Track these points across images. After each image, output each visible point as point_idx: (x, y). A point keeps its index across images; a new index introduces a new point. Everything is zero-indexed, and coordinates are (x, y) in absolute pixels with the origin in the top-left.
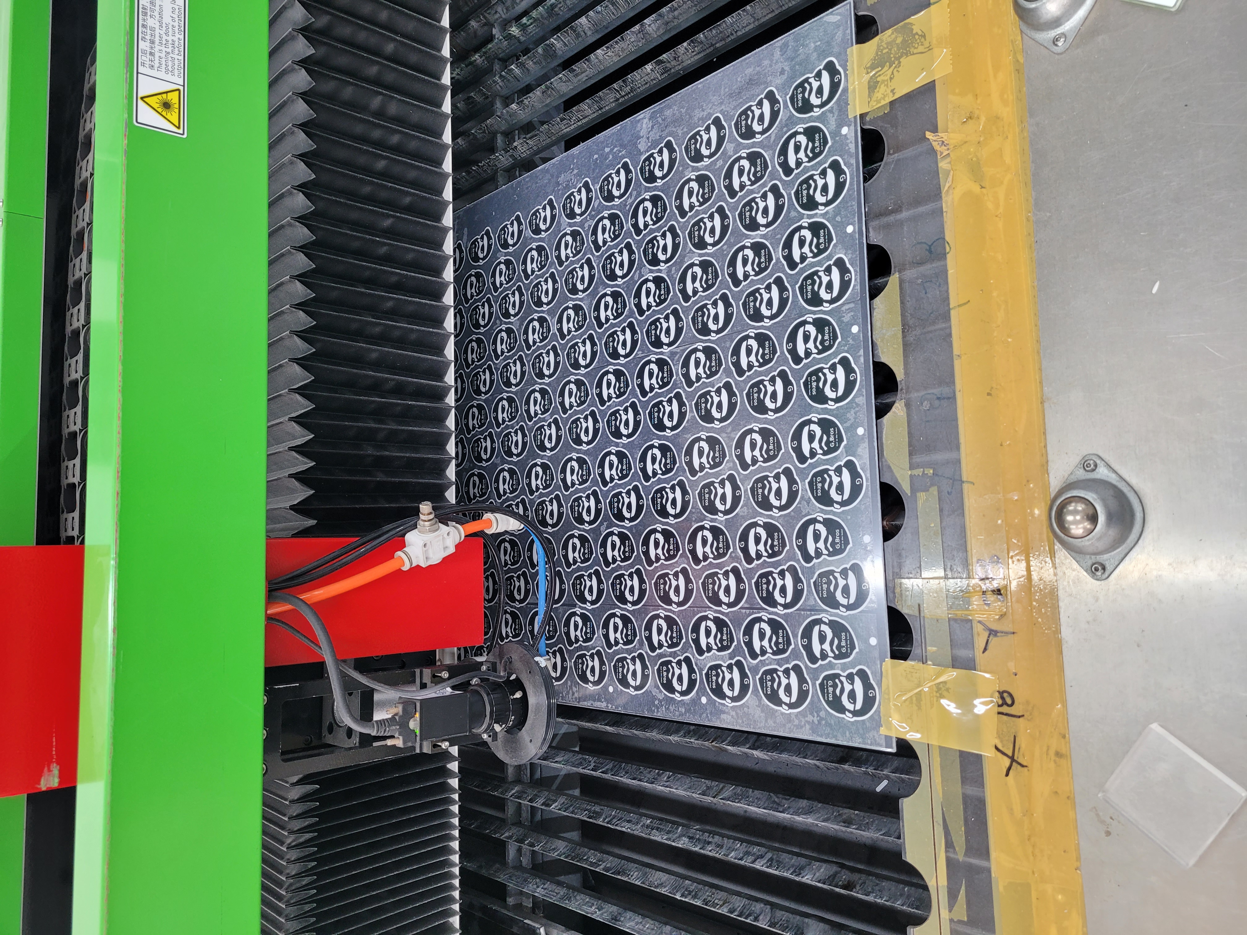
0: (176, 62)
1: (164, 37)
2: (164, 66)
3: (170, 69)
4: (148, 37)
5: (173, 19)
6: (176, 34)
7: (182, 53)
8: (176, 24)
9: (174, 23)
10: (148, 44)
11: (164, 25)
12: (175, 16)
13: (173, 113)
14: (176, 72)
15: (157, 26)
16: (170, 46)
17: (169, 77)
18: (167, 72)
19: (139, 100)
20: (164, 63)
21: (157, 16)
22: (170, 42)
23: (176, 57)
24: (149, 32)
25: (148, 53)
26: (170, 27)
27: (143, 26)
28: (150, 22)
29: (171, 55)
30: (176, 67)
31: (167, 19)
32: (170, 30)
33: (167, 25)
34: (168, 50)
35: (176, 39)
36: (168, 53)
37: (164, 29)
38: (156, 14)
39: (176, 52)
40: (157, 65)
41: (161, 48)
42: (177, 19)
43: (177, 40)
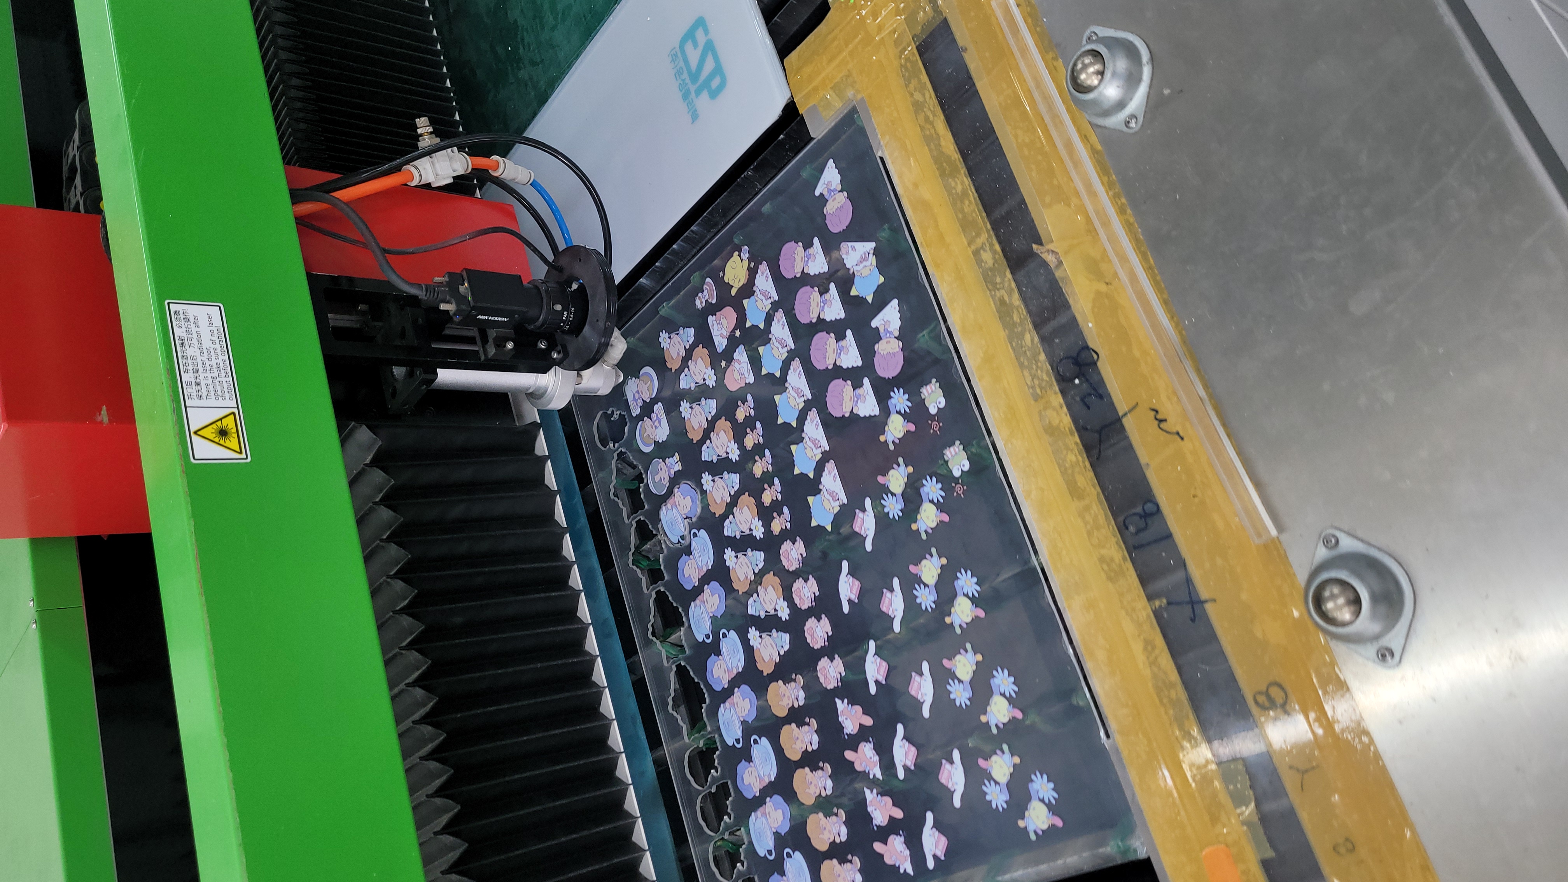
0: (225, 385)
1: (208, 363)
2: (212, 393)
3: (220, 394)
4: (190, 368)
5: (214, 341)
6: (220, 357)
7: (229, 373)
8: (218, 346)
9: (215, 346)
10: (191, 374)
11: (205, 351)
12: (215, 338)
13: (232, 439)
14: (227, 395)
15: (198, 354)
16: (215, 370)
17: (220, 403)
18: (217, 397)
19: (193, 436)
20: (212, 390)
21: (196, 343)
22: (215, 366)
23: (224, 380)
25: (193, 383)
26: (212, 351)
27: (183, 357)
28: (190, 352)
29: (218, 379)
30: (226, 390)
31: (207, 344)
32: (212, 353)
33: (208, 349)
34: (213, 375)
35: (220, 361)
36: (215, 378)
37: (206, 354)
38: (195, 341)
39: (223, 374)
40: (204, 393)
41: (206, 375)
42: (217, 341)
43: (222, 362)
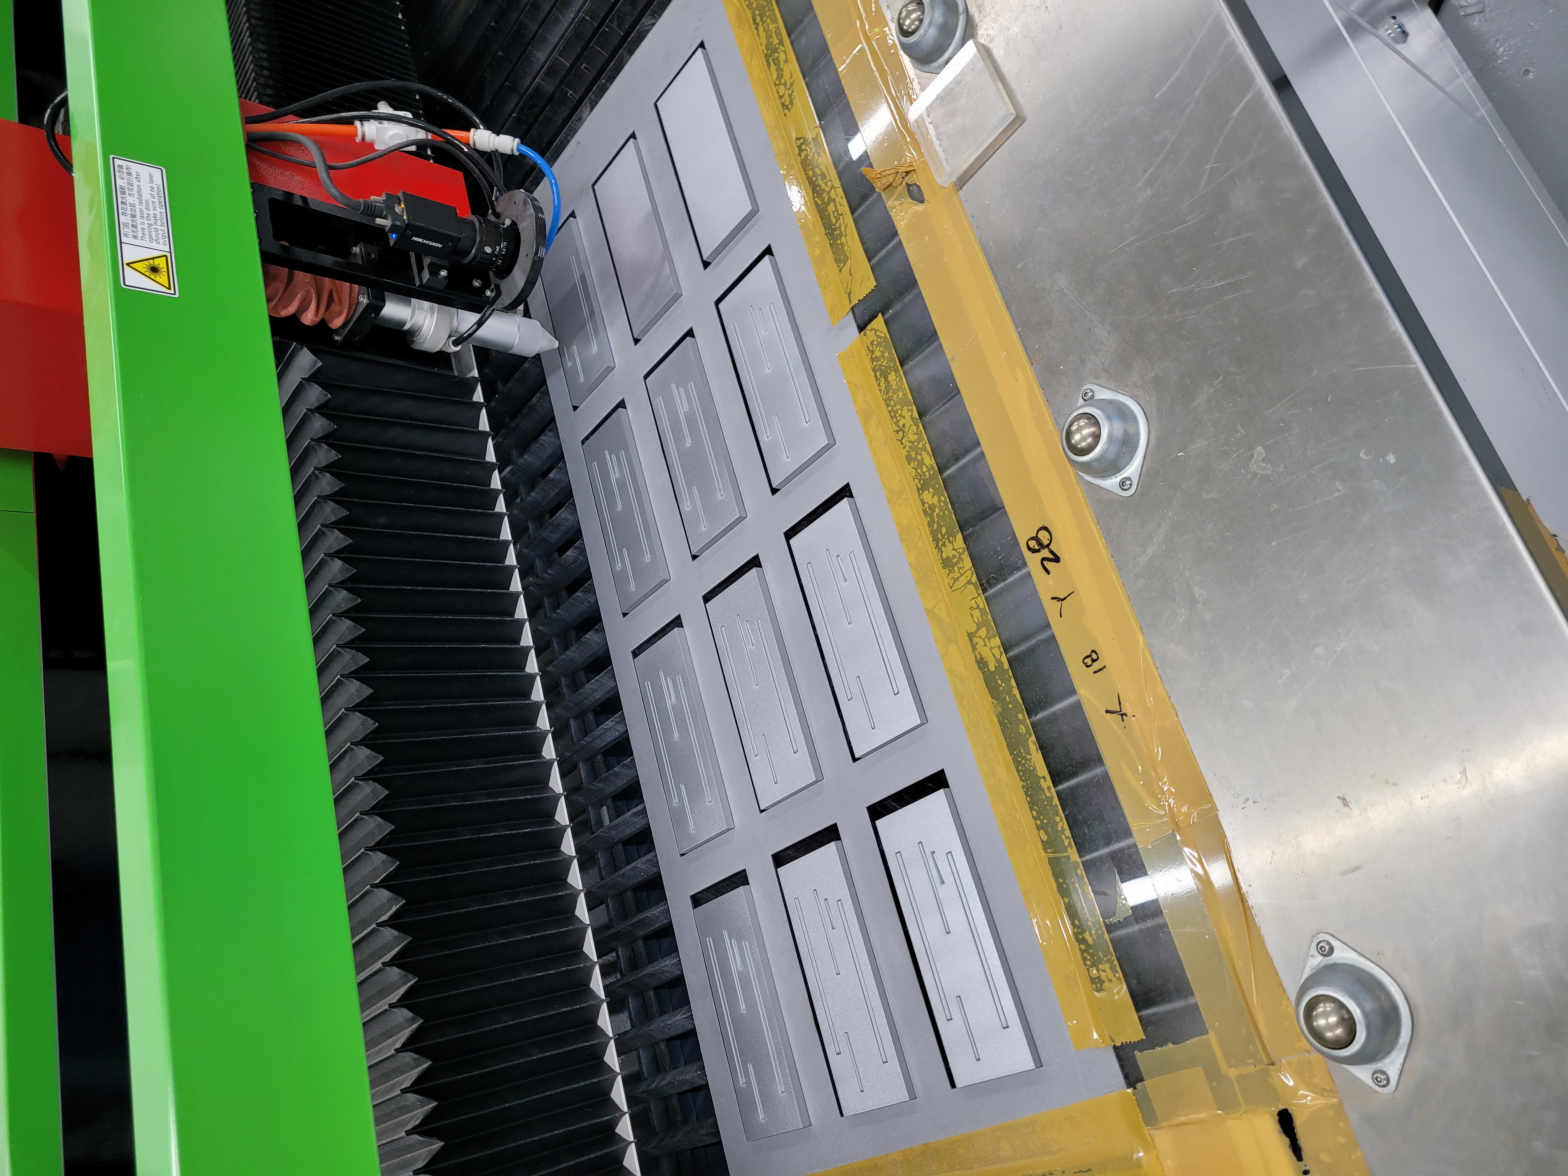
1: (145, 212)
2: (147, 236)
3: (155, 239)
4: (129, 212)
5: (153, 197)
6: (158, 209)
7: (165, 224)
8: (156, 200)
9: (153, 200)
10: (129, 218)
11: (144, 202)
12: (155, 193)
13: (161, 276)
14: (161, 241)
15: (137, 202)
16: (152, 219)
17: (154, 245)
18: (151, 240)
19: (126, 267)
20: (147, 233)
21: (136, 194)
22: (152, 215)
23: (160, 228)
24: (129, 208)
25: (130, 225)
26: (150, 202)
27: (122, 203)
28: (129, 200)
29: (154, 226)
30: (160, 236)
31: (146, 195)
32: (151, 205)
33: (147, 201)
34: (150, 222)
35: (157, 213)
36: (151, 225)
37: (144, 204)
38: (135, 192)
39: (159, 223)
40: (140, 235)
41: (143, 221)
42: (156, 196)
43: (159, 214)
